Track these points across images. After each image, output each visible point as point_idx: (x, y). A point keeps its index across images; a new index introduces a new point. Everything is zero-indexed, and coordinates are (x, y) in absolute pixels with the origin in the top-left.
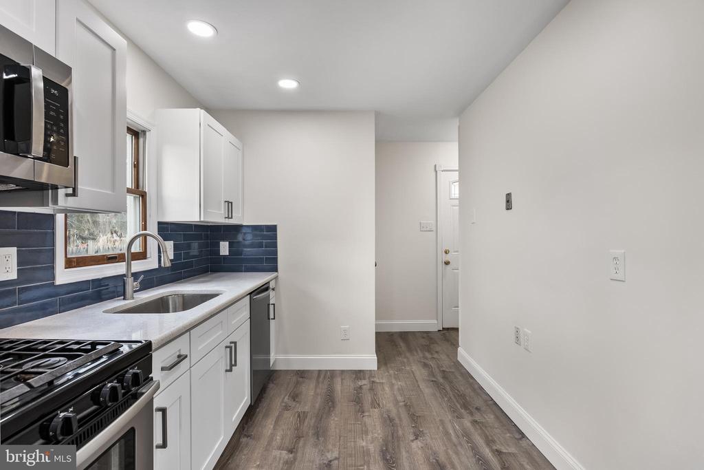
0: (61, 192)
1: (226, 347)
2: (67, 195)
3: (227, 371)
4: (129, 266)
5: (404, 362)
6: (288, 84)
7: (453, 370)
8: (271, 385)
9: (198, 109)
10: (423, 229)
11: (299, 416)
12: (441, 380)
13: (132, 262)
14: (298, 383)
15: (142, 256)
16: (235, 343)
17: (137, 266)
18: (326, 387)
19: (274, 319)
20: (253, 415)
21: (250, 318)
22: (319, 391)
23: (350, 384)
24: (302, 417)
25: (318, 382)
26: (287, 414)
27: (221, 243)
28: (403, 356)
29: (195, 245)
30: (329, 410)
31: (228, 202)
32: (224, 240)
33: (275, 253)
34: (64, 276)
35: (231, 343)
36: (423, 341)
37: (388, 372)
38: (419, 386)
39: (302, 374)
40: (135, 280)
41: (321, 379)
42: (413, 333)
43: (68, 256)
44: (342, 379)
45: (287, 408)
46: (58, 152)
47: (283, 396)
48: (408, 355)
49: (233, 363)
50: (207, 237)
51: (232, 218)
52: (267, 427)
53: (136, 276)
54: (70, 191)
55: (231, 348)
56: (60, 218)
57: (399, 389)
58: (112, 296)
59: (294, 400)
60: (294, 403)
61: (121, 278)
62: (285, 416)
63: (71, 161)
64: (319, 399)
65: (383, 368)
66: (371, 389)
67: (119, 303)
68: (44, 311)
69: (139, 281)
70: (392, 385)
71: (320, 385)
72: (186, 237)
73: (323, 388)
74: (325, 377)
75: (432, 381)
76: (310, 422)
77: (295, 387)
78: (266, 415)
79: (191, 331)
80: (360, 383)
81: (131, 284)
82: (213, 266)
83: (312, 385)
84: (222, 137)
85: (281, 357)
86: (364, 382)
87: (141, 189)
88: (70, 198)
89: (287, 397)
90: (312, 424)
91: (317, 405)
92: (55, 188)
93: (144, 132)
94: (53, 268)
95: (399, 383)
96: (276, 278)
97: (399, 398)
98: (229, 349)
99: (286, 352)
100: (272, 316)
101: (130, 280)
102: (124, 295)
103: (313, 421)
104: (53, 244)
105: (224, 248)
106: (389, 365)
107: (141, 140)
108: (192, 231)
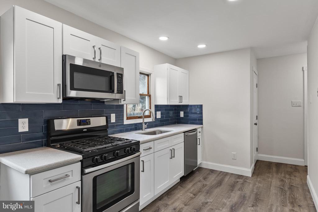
0: (122, 100)
1: (170, 150)
2: (123, 101)
3: (170, 158)
4: (143, 120)
5: (269, 177)
6: (202, 46)
7: (299, 186)
8: (197, 172)
9: (167, 64)
10: (293, 105)
11: (203, 185)
12: (286, 189)
13: (145, 119)
14: (209, 174)
15: (149, 117)
16: (174, 149)
17: (147, 120)
18: (221, 178)
19: (199, 145)
20: (186, 180)
21: (184, 142)
22: (217, 179)
23: (233, 179)
24: (204, 186)
25: (218, 175)
26: (199, 183)
27: (181, 112)
28: (271, 174)
29: (171, 112)
30: (217, 186)
31: (180, 96)
32: (182, 111)
33: (202, 117)
34: (126, 122)
35: (173, 149)
36: (289, 170)
37: (257, 179)
38: (270, 188)
39: (212, 171)
40: (145, 125)
41: (220, 175)
42: (286, 164)
43: (127, 116)
44: (230, 177)
45: (200, 181)
46: (121, 91)
47: (200, 177)
48: (274, 174)
49: (173, 156)
50: (175, 110)
51: (182, 102)
52: (189, 185)
53: (146, 123)
54: (124, 100)
55: (172, 150)
56: (125, 106)
57: (257, 187)
58: (139, 129)
59: (204, 179)
60: (204, 181)
61: (141, 123)
62: (198, 183)
63: (124, 92)
64: (215, 182)
65: (255, 177)
66: (243, 184)
67: (140, 131)
68: (121, 131)
69: (147, 124)
70: (255, 184)
71: (219, 177)
72: (166, 110)
73: (219, 178)
74: (222, 175)
75: (281, 188)
76: (207, 188)
77: (207, 175)
78: (191, 182)
79: (155, 141)
80: (238, 180)
81: (144, 126)
82: (178, 121)
83: (215, 176)
84: (178, 71)
85: (204, 162)
86: (241, 181)
87: (149, 94)
88: (124, 101)
89: (202, 178)
90: (207, 189)
91: (213, 183)
92: (121, 99)
93: (150, 74)
94: (123, 120)
95: (260, 185)
96: (202, 127)
97: (255, 190)
98: (171, 151)
99: (206, 161)
100: (198, 143)
101: (144, 124)
102: (142, 129)
103: (208, 188)
104: (123, 113)
105: (182, 114)
106: (259, 176)
107: (149, 77)
108: (169, 107)
